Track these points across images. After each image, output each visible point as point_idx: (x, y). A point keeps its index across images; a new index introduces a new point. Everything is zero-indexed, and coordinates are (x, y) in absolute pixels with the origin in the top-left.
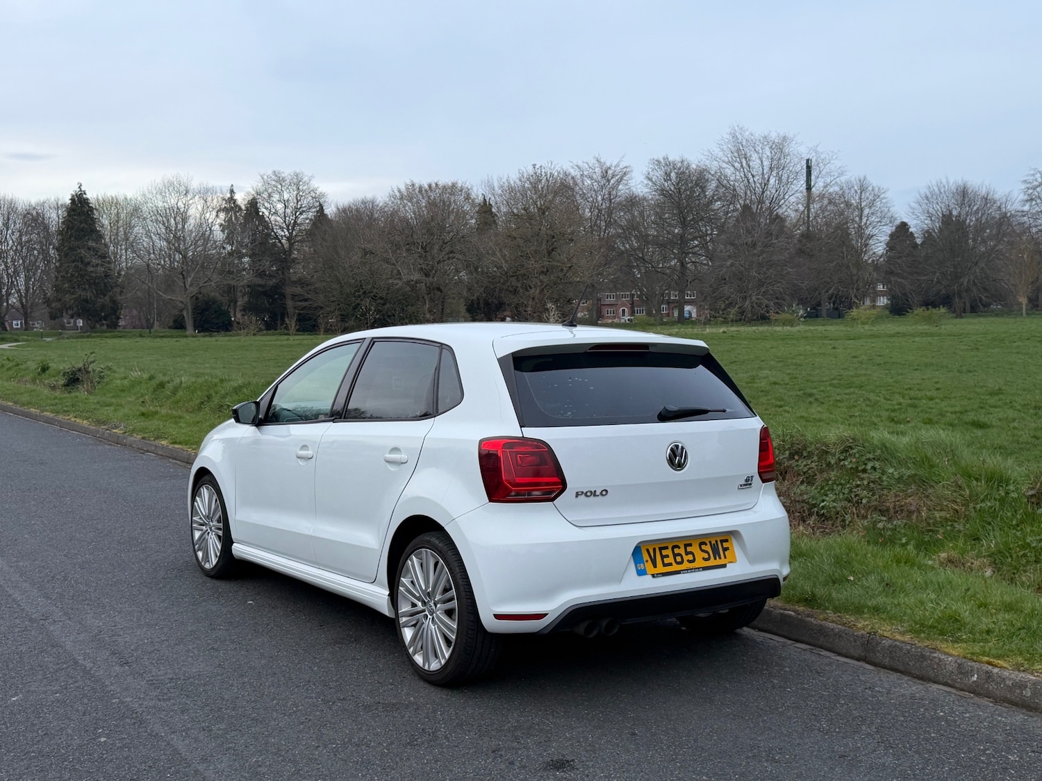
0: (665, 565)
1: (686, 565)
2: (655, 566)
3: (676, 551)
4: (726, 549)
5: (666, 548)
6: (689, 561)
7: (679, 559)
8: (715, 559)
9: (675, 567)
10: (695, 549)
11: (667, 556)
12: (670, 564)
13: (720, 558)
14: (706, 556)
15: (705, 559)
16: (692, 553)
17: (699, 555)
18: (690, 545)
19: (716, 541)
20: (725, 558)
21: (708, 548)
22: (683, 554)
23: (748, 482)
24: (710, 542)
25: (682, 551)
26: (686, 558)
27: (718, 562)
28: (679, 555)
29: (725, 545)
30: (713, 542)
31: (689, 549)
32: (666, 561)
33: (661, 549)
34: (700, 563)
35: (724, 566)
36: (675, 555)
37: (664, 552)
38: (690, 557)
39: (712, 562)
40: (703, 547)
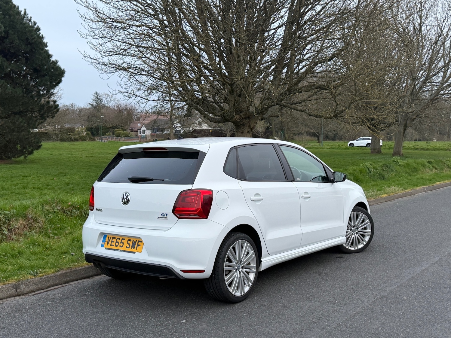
0: (111, 245)
1: (118, 248)
2: (108, 245)
3: (118, 240)
4: (139, 245)
5: (115, 238)
6: (120, 246)
7: (117, 244)
8: (131, 248)
9: (114, 247)
10: (125, 242)
11: (113, 242)
12: (113, 245)
13: (134, 249)
14: (128, 246)
15: (127, 247)
16: (123, 243)
17: (126, 244)
18: (124, 239)
19: (136, 241)
20: (136, 249)
21: (131, 243)
22: (120, 242)
23: (164, 216)
24: (133, 240)
25: (119, 241)
26: (120, 244)
27: (132, 250)
28: (118, 242)
29: (139, 243)
30: (135, 241)
31: (123, 241)
32: (113, 244)
33: (113, 238)
34: (124, 248)
35: (134, 253)
36: (117, 242)
37: (114, 240)
38: (121, 245)
39: (129, 250)
40: (129, 242)
